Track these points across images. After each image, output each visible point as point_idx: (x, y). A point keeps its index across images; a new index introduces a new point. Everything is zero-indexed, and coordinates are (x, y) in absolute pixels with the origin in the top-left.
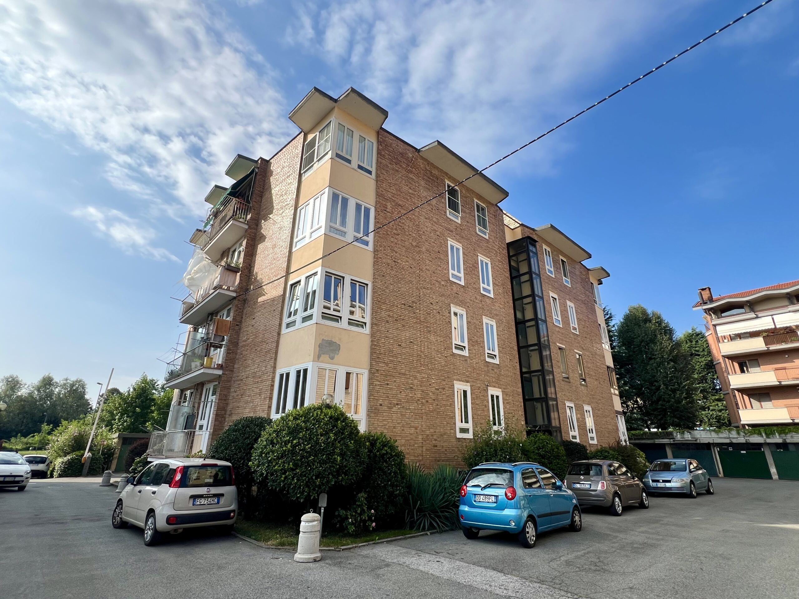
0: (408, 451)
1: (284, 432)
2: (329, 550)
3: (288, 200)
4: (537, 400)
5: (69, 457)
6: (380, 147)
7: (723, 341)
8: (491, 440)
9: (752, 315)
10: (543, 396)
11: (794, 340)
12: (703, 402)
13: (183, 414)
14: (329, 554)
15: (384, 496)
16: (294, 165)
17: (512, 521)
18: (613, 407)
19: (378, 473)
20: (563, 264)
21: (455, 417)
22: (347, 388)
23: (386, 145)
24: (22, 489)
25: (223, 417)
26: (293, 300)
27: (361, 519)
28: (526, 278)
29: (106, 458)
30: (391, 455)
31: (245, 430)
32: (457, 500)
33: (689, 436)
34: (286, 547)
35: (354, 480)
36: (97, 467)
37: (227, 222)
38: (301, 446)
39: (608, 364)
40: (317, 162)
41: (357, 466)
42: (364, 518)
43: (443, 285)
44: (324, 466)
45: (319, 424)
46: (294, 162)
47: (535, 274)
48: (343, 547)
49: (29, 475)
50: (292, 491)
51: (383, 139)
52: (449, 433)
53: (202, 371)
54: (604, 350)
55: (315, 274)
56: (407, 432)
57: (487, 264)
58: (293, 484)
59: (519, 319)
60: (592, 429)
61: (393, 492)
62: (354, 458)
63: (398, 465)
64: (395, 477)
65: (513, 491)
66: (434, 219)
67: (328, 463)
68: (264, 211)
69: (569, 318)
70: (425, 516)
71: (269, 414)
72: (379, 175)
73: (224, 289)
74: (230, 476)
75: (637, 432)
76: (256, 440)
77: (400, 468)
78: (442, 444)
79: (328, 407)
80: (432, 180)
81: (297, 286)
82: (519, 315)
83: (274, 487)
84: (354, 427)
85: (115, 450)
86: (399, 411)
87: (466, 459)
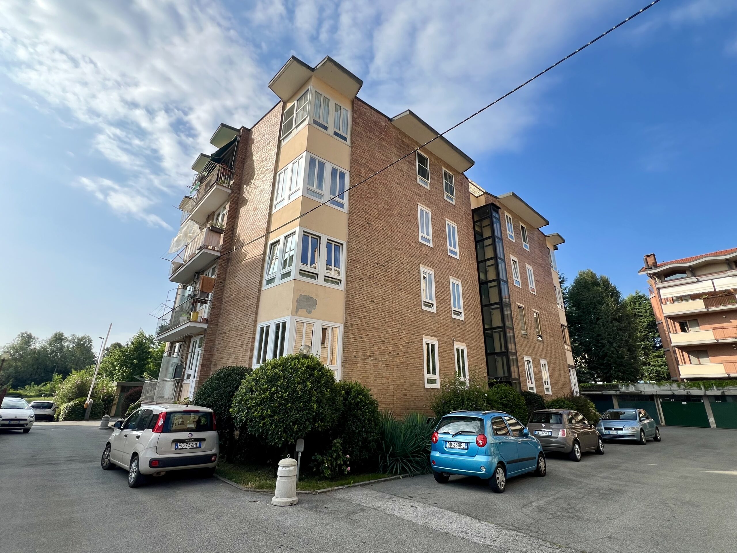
0: (380, 400)
1: (263, 380)
2: (306, 493)
3: (268, 165)
4: (498, 354)
5: (72, 403)
6: (355, 115)
7: (666, 303)
8: (458, 390)
9: (694, 279)
10: (504, 350)
11: (732, 303)
12: (645, 358)
13: (172, 364)
14: (307, 497)
15: (358, 441)
16: (274, 133)
17: (483, 467)
18: (566, 361)
19: (353, 420)
20: (523, 230)
21: (424, 368)
22: (323, 343)
23: (360, 114)
24: (26, 431)
25: (208, 367)
26: (272, 259)
27: (336, 463)
28: (489, 242)
29: (107, 404)
30: (365, 403)
31: (226, 379)
32: (427, 446)
33: (634, 388)
34: (264, 490)
35: (330, 427)
36: (98, 412)
37: (211, 187)
38: (279, 394)
39: (562, 323)
40: (295, 128)
41: (333, 414)
42: (339, 462)
43: (413, 246)
44: (301, 413)
45: (297, 373)
46: (274, 130)
47: (498, 238)
48: (319, 491)
49: (33, 419)
50: (270, 436)
51: (357, 108)
52: (418, 383)
53: (188, 325)
54: (559, 309)
55: (293, 233)
56: (379, 382)
57: (453, 228)
58: (271, 430)
59: (482, 280)
60: (547, 382)
61: (367, 438)
62: (330, 405)
63: (372, 412)
64: (369, 424)
65: (483, 438)
66: (405, 185)
67: (305, 410)
68: (246, 176)
69: (527, 280)
70: (397, 460)
71: (250, 364)
72: (354, 141)
73: (209, 249)
74: (212, 421)
75: (585, 384)
76: (237, 388)
77: (373, 415)
78: (411, 394)
79: (306, 357)
80: (403, 148)
81: (276, 245)
82: (482, 276)
83: (253, 433)
84: (330, 376)
85: (114, 397)
86: (372, 362)
87: (434, 407)
